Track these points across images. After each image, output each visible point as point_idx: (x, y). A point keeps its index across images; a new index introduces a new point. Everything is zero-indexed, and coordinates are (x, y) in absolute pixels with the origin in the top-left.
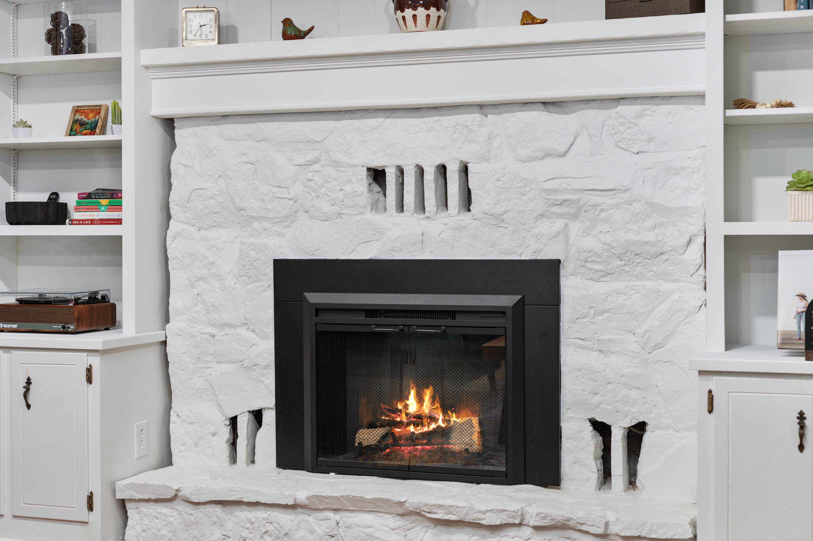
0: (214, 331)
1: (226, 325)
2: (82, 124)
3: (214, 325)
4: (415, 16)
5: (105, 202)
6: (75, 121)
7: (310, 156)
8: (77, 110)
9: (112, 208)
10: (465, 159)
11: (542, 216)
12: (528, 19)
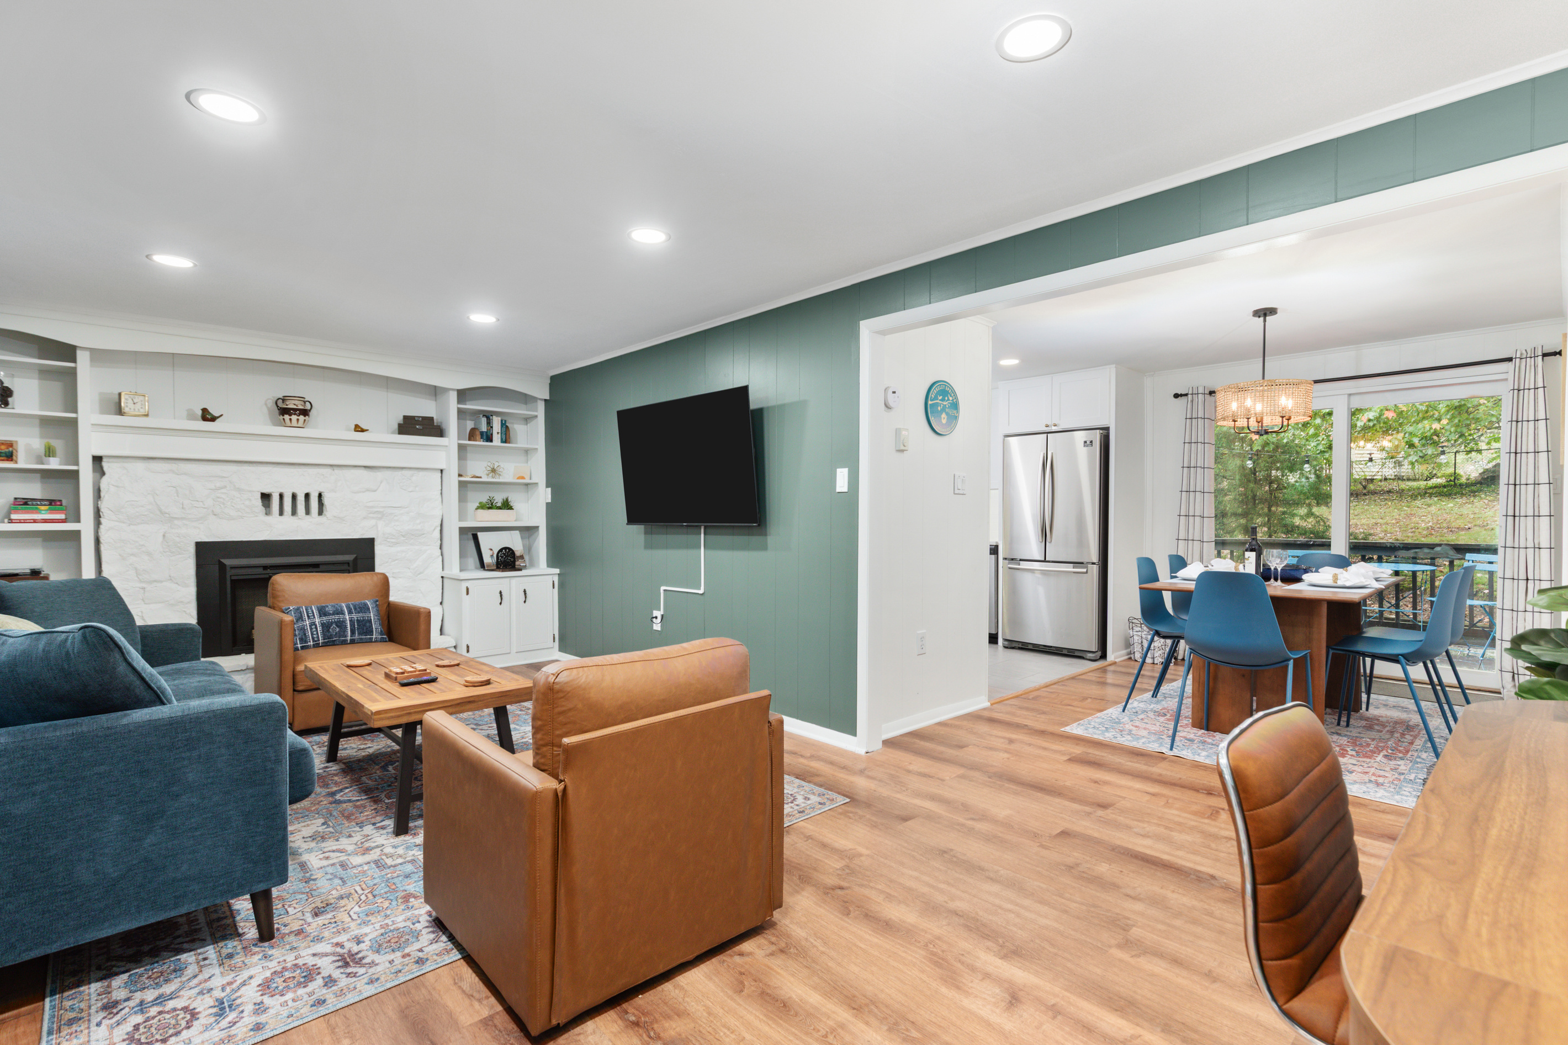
3: (144, 582)
4: (298, 420)
5: (42, 507)
7: (219, 485)
10: (321, 490)
11: (364, 518)
12: (358, 429)
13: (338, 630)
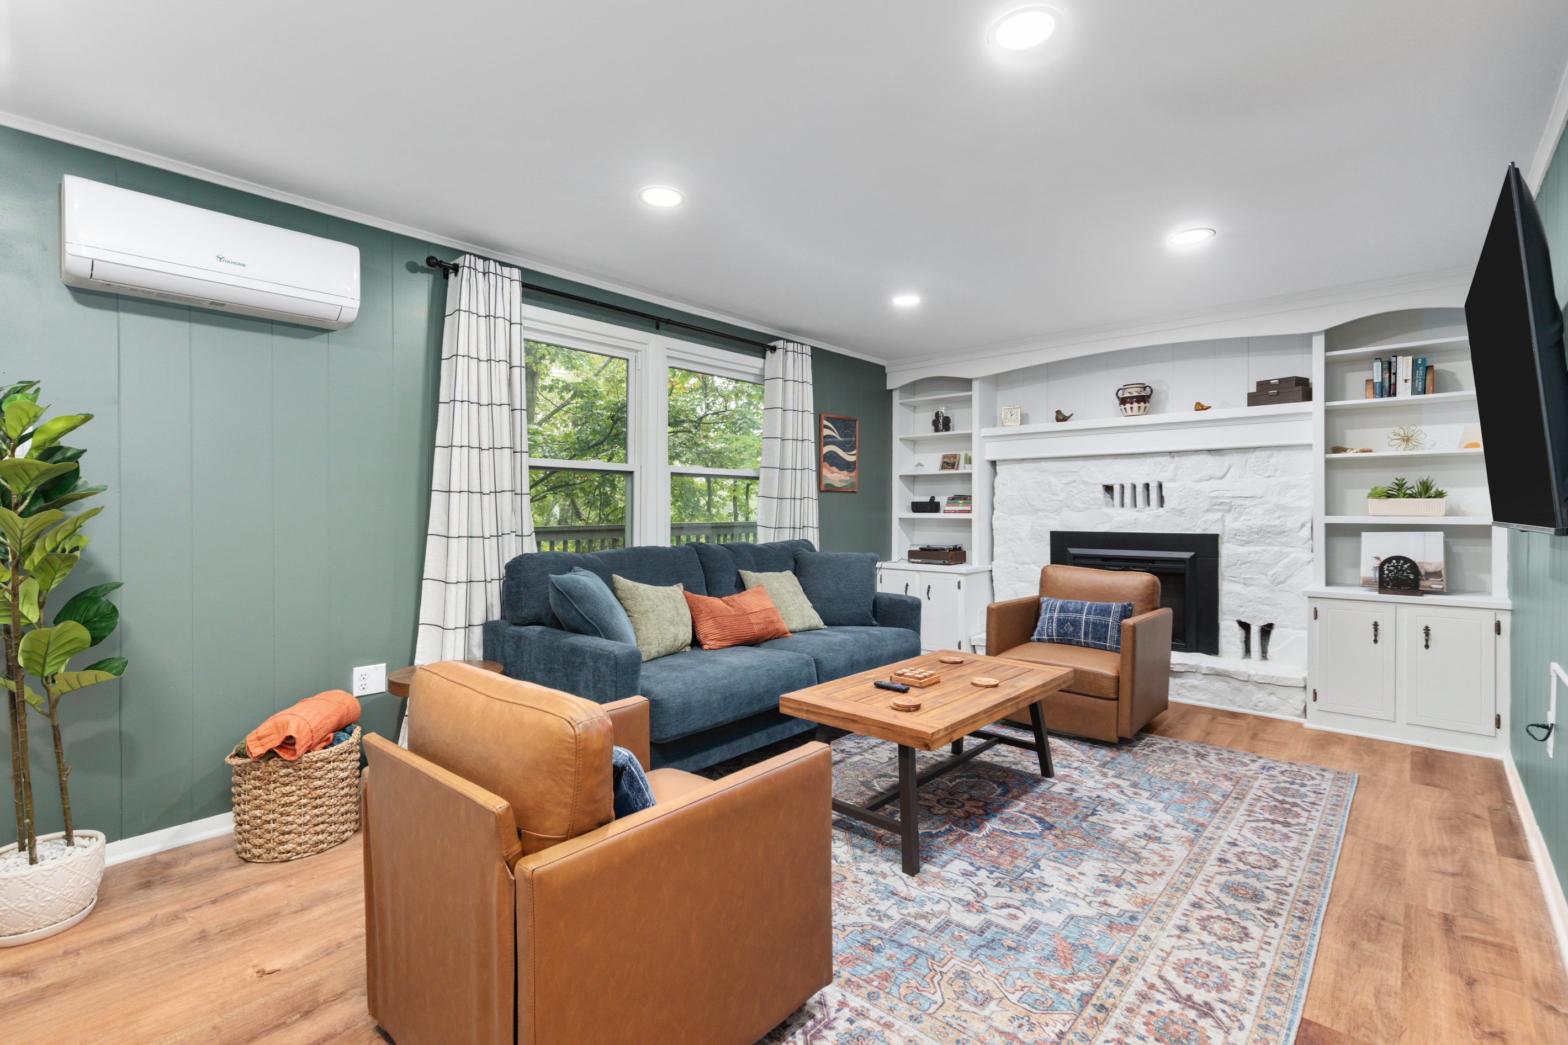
0: (1017, 565)
1: (1024, 563)
2: (948, 464)
3: (1017, 563)
4: (1132, 408)
5: (961, 502)
6: (944, 462)
7: (1070, 479)
8: (945, 457)
9: (964, 505)
10: (1161, 480)
11: (1208, 510)
12: (1200, 407)
13: (1072, 629)
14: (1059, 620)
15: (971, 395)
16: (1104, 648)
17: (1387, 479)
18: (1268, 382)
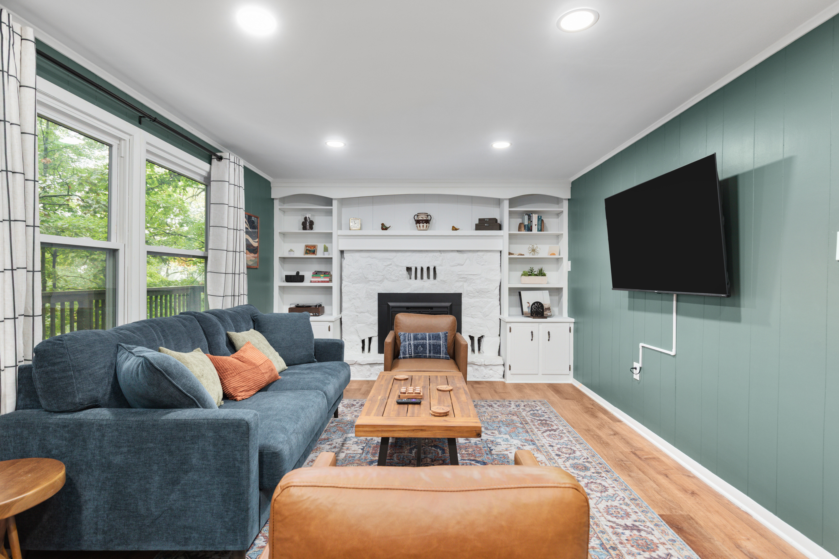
0: (358, 314)
1: (362, 312)
2: (310, 251)
3: (358, 312)
4: (423, 226)
5: (322, 275)
6: (307, 250)
7: (389, 263)
8: (307, 246)
9: (324, 277)
10: (435, 265)
11: (457, 281)
12: (454, 229)
13: (422, 349)
14: (414, 345)
15: (332, 209)
16: (439, 358)
17: (527, 268)
18: (484, 219)
